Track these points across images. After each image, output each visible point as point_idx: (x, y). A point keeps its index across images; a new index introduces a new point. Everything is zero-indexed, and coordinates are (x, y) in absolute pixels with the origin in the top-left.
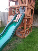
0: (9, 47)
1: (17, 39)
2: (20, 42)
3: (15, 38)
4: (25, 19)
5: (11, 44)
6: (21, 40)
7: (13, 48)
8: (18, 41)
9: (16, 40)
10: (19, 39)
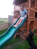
0: (11, 47)
1: (20, 40)
2: (22, 44)
3: (18, 39)
4: (27, 21)
5: (13, 45)
6: (23, 41)
7: (14, 48)
8: (20, 42)
9: (18, 41)
10: (22, 41)
